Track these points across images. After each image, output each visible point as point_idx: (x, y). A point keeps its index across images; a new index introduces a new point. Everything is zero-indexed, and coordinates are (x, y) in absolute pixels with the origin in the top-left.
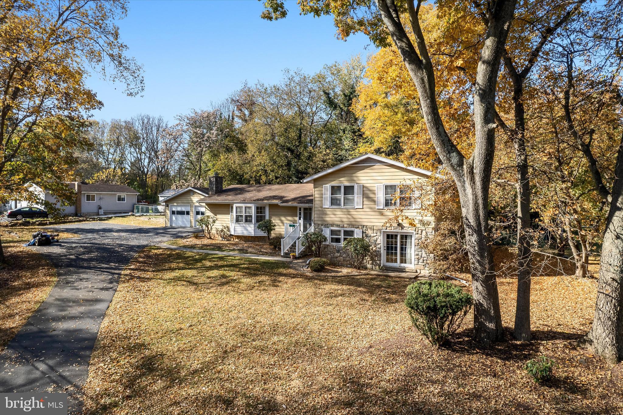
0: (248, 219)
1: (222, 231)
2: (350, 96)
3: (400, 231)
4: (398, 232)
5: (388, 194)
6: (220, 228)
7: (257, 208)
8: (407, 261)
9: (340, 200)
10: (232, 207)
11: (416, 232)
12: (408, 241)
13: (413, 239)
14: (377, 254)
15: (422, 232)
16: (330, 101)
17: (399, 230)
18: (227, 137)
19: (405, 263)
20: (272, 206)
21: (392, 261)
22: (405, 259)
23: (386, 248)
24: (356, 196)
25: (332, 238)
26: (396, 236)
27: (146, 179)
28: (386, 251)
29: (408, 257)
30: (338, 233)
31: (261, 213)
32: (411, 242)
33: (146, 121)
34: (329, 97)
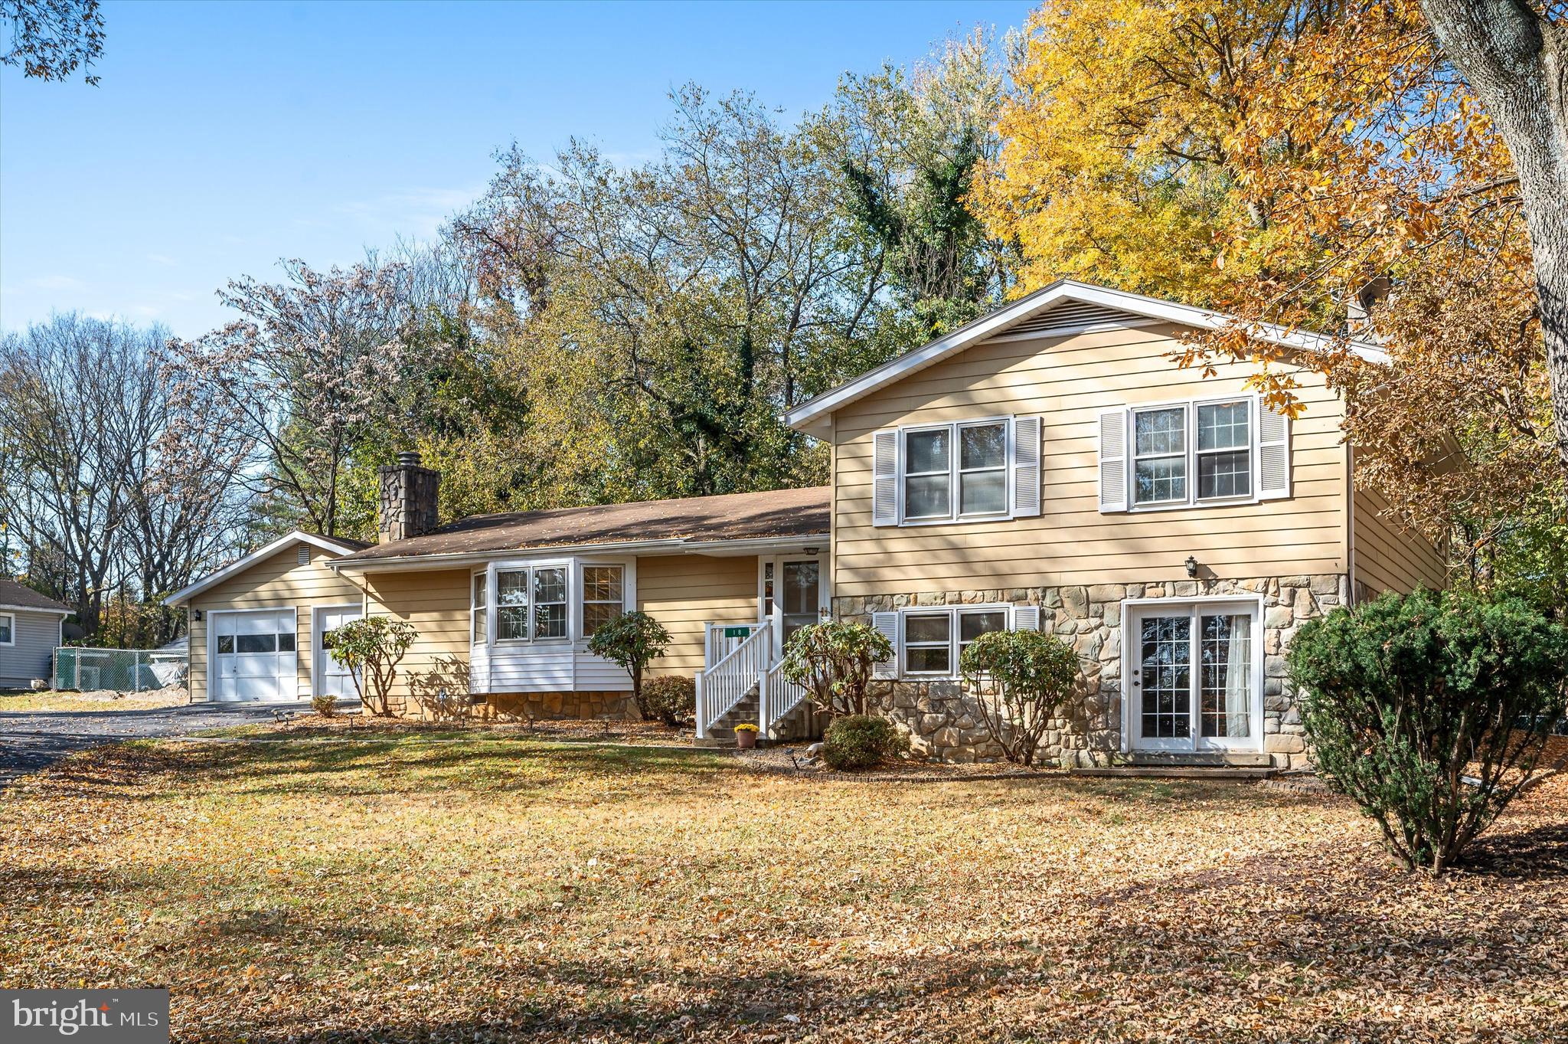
0: (552, 625)
1: (433, 679)
2: (954, 183)
3: (1202, 598)
4: (1190, 606)
5: (1148, 449)
6: (425, 670)
7: (589, 573)
8: (1230, 725)
9: (944, 490)
10: (481, 580)
11: (1270, 598)
12: (1236, 638)
13: (1256, 627)
14: (1108, 701)
15: (1293, 595)
16: (871, 207)
17: (1197, 594)
18: (443, 378)
19: (1223, 734)
20: (647, 564)
21: (1166, 732)
22: (1223, 719)
23: (1139, 678)
24: (1013, 466)
25: (911, 654)
26: (1184, 624)
27: (98, 595)
28: (1140, 689)
29: (1234, 707)
30: (938, 627)
31: (604, 593)
32: (1247, 646)
33: (94, 351)
34: (867, 192)
